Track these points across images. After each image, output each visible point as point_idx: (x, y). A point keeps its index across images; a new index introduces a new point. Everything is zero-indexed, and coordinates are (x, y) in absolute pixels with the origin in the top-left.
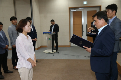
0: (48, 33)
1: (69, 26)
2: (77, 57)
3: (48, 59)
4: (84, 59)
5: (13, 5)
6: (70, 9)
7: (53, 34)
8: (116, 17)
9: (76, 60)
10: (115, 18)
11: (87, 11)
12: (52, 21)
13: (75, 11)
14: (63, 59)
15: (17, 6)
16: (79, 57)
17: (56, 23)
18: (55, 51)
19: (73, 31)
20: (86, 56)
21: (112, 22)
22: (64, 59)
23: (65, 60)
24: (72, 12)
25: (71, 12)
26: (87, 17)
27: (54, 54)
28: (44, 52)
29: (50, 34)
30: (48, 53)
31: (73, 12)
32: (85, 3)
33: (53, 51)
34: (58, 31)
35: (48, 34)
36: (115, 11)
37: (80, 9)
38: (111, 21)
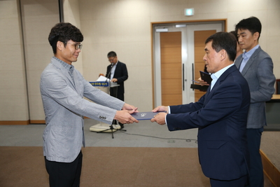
0: (101, 82)
1: (151, 67)
2: (169, 142)
3: (100, 147)
4: (185, 147)
5: (16, 15)
6: (155, 25)
7: (112, 86)
8: (259, 47)
9: (167, 148)
10: (257, 50)
11: (195, 32)
12: (112, 55)
13: (166, 30)
14: (135, 146)
15: (26, 18)
16: (174, 142)
17: (120, 58)
18: (118, 127)
19: (162, 79)
20: (190, 140)
21: (251, 57)
22: (140, 146)
23: (141, 148)
24: (159, 35)
25: (156, 34)
26: (195, 46)
27: (114, 135)
28: (91, 129)
29: (105, 86)
30: (101, 132)
31: (161, 33)
32: (189, 12)
33: (112, 128)
34: (126, 77)
35: (102, 85)
36: (257, 33)
37: (177, 26)
38: (248, 55)
